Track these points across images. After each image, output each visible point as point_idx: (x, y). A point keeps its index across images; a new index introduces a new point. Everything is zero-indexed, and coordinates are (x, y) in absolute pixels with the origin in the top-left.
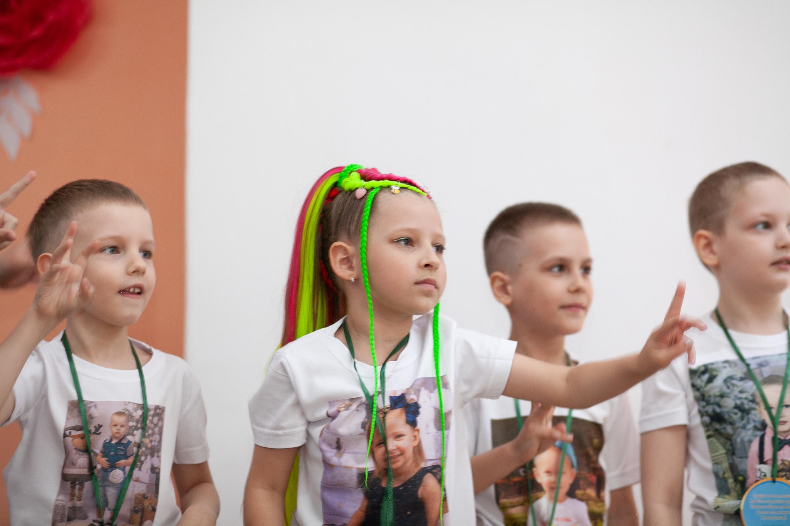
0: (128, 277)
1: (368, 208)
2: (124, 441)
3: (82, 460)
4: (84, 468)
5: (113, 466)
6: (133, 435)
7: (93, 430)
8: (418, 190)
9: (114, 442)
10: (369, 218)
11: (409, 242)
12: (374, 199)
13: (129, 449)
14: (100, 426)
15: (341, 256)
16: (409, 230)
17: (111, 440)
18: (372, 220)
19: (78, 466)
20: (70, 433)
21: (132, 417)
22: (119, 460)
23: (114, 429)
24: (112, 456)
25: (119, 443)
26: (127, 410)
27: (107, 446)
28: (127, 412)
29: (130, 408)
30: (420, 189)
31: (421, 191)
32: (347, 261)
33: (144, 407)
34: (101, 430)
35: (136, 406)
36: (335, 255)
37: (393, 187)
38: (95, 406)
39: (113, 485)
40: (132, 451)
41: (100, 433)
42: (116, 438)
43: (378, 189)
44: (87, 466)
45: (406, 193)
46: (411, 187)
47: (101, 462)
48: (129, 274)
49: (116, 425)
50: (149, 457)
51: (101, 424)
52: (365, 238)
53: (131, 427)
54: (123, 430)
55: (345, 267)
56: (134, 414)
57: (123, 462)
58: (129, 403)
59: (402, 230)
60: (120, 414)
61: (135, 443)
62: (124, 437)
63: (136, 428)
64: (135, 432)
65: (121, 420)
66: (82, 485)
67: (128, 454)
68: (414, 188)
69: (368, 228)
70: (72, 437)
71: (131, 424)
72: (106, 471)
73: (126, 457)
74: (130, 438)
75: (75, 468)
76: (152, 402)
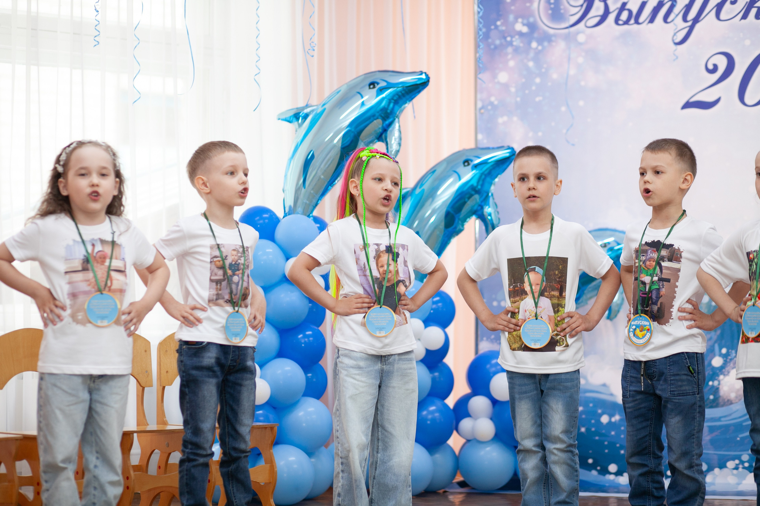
0: (239, 185)
1: (365, 164)
2: (237, 263)
3: (220, 272)
4: (221, 276)
5: (234, 275)
6: (240, 260)
7: (224, 258)
8: (388, 158)
9: (233, 263)
10: (365, 169)
11: (380, 180)
12: (368, 161)
13: (240, 266)
14: (227, 256)
15: (354, 185)
16: (380, 174)
17: (232, 262)
18: (366, 170)
19: (218, 275)
20: (213, 260)
21: (239, 251)
22: (236, 272)
23: (233, 257)
24: (233, 269)
25: (235, 264)
26: (237, 248)
27: (231, 265)
28: (237, 249)
29: (238, 247)
30: (389, 157)
31: (390, 158)
32: (356, 187)
33: (243, 247)
34: (227, 258)
35: (239, 246)
36: (352, 185)
37: (377, 156)
38: (224, 246)
39: (235, 283)
40: (241, 267)
41: (227, 259)
42: (234, 261)
43: (371, 157)
44: (222, 275)
45: (382, 159)
46: (385, 156)
47: (229, 272)
48: (240, 184)
49: (233, 255)
50: (247, 270)
51: (227, 255)
52: (362, 177)
53: (239, 256)
54: (236, 258)
55: (355, 190)
56: (240, 250)
57: (237, 272)
58: (237, 245)
59: (377, 174)
60: (234, 250)
61: (242, 263)
62: (237, 261)
63: (242, 257)
64: (241, 258)
65: (235, 253)
66: (221, 283)
67: (239, 269)
68: (387, 157)
69: (364, 173)
70: (214, 262)
71: (239, 255)
72: (232, 276)
73: (238, 270)
74: (239, 261)
75: (217, 276)
76: (245, 245)
